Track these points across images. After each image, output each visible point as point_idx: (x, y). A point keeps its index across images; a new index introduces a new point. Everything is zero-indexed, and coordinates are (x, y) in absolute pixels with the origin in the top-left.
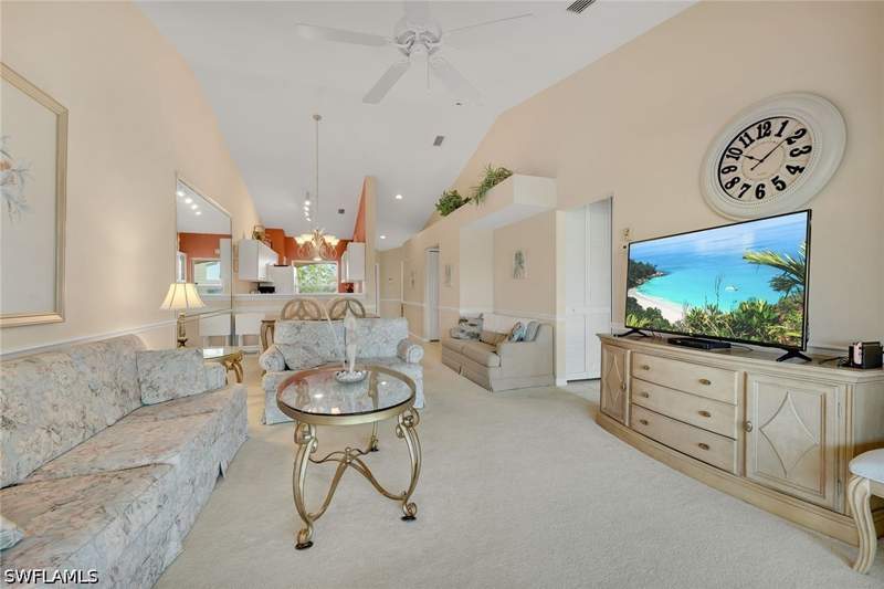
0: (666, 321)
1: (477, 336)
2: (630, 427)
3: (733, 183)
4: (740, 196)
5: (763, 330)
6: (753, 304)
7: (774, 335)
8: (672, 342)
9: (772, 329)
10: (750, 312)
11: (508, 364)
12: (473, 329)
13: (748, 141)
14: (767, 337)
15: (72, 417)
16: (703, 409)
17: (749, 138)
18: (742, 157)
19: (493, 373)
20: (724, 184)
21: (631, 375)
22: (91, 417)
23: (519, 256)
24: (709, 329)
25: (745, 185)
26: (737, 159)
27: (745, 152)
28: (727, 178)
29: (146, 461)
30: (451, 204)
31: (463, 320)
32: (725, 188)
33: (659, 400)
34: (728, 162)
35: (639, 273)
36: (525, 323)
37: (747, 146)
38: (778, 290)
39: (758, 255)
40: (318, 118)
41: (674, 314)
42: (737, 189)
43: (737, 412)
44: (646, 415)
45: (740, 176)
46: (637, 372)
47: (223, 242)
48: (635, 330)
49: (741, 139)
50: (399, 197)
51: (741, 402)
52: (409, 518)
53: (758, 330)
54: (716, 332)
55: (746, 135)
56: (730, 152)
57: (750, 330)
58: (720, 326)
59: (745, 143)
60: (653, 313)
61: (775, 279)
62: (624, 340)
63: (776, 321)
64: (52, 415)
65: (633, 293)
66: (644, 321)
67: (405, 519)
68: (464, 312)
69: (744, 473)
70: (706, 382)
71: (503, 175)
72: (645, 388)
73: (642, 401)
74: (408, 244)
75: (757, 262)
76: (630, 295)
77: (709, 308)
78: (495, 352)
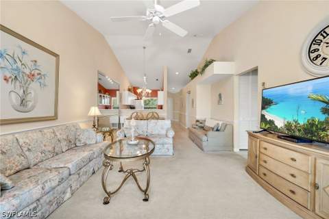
0: (277, 127)
1: (202, 128)
2: (258, 175)
3: (317, 57)
4: (321, 64)
5: (318, 134)
6: (313, 120)
7: (323, 137)
8: (279, 137)
9: (322, 134)
10: (312, 124)
11: (210, 140)
12: (200, 125)
13: (325, 35)
14: (320, 138)
15: (50, 149)
16: (292, 173)
17: (326, 33)
18: (322, 43)
19: (204, 144)
20: (312, 58)
21: (259, 151)
22: (57, 149)
23: (220, 95)
24: (294, 132)
25: (324, 58)
26: (319, 45)
27: (324, 41)
28: (313, 55)
29: (62, 166)
30: (194, 75)
31: (197, 121)
32: (312, 60)
33: (271, 165)
34: (314, 47)
35: (266, 103)
36: (221, 123)
37: (324, 37)
38: (324, 114)
39: (314, 96)
40: (144, 48)
41: (280, 124)
42: (319, 61)
43: (311, 177)
44: (266, 171)
45: (321, 53)
46: (263, 150)
47: (118, 92)
48: (265, 130)
49: (322, 35)
50: (177, 73)
51: (313, 172)
52: (146, 200)
53: (316, 134)
54: (297, 134)
55: (325, 32)
56: (314, 41)
57: (312, 133)
58: (299, 130)
59: (323, 36)
60: (271, 122)
61: (323, 108)
62: (258, 134)
63: (324, 130)
64: (44, 148)
65: (264, 112)
66: (268, 126)
67: (144, 200)
68: (198, 117)
69: (314, 210)
70: (293, 160)
71: (211, 62)
72: (265, 158)
73: (264, 164)
74: (181, 91)
75: (314, 99)
76: (263, 113)
77: (294, 121)
78: (206, 135)
